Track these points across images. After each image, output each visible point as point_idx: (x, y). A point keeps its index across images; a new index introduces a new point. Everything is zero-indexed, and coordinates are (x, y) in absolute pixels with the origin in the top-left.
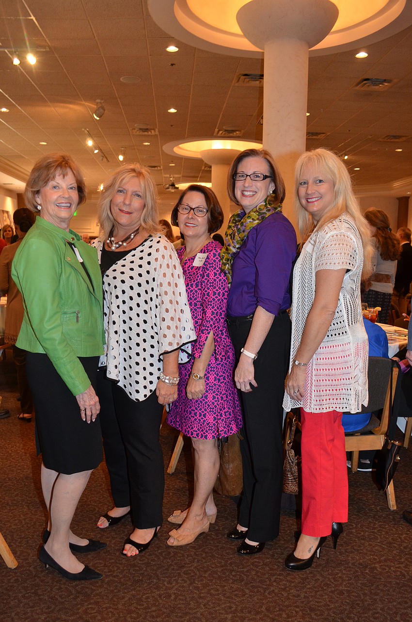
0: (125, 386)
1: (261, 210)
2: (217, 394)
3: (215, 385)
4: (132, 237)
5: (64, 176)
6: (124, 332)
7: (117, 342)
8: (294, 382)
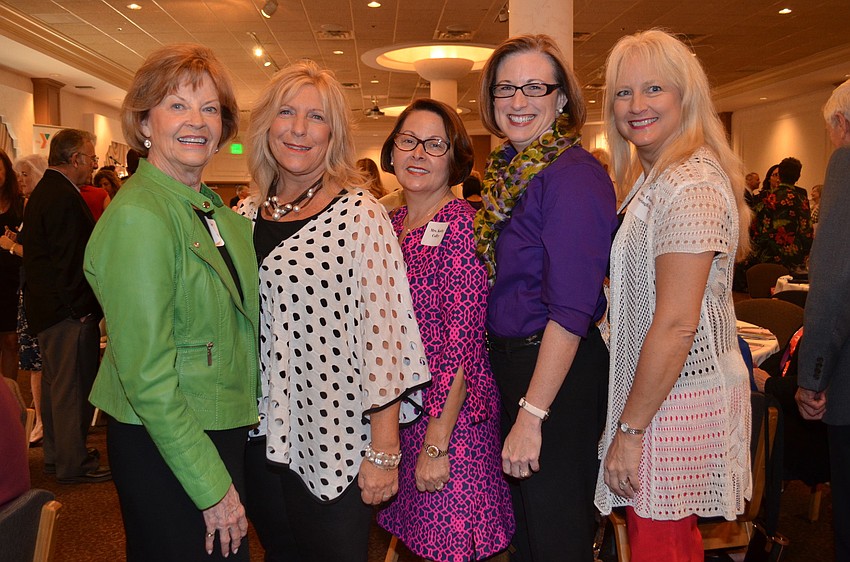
0: (301, 469)
1: (548, 143)
2: (470, 481)
3: (466, 462)
4: (310, 194)
5: (195, 87)
6: (298, 371)
7: (285, 391)
8: (620, 463)
